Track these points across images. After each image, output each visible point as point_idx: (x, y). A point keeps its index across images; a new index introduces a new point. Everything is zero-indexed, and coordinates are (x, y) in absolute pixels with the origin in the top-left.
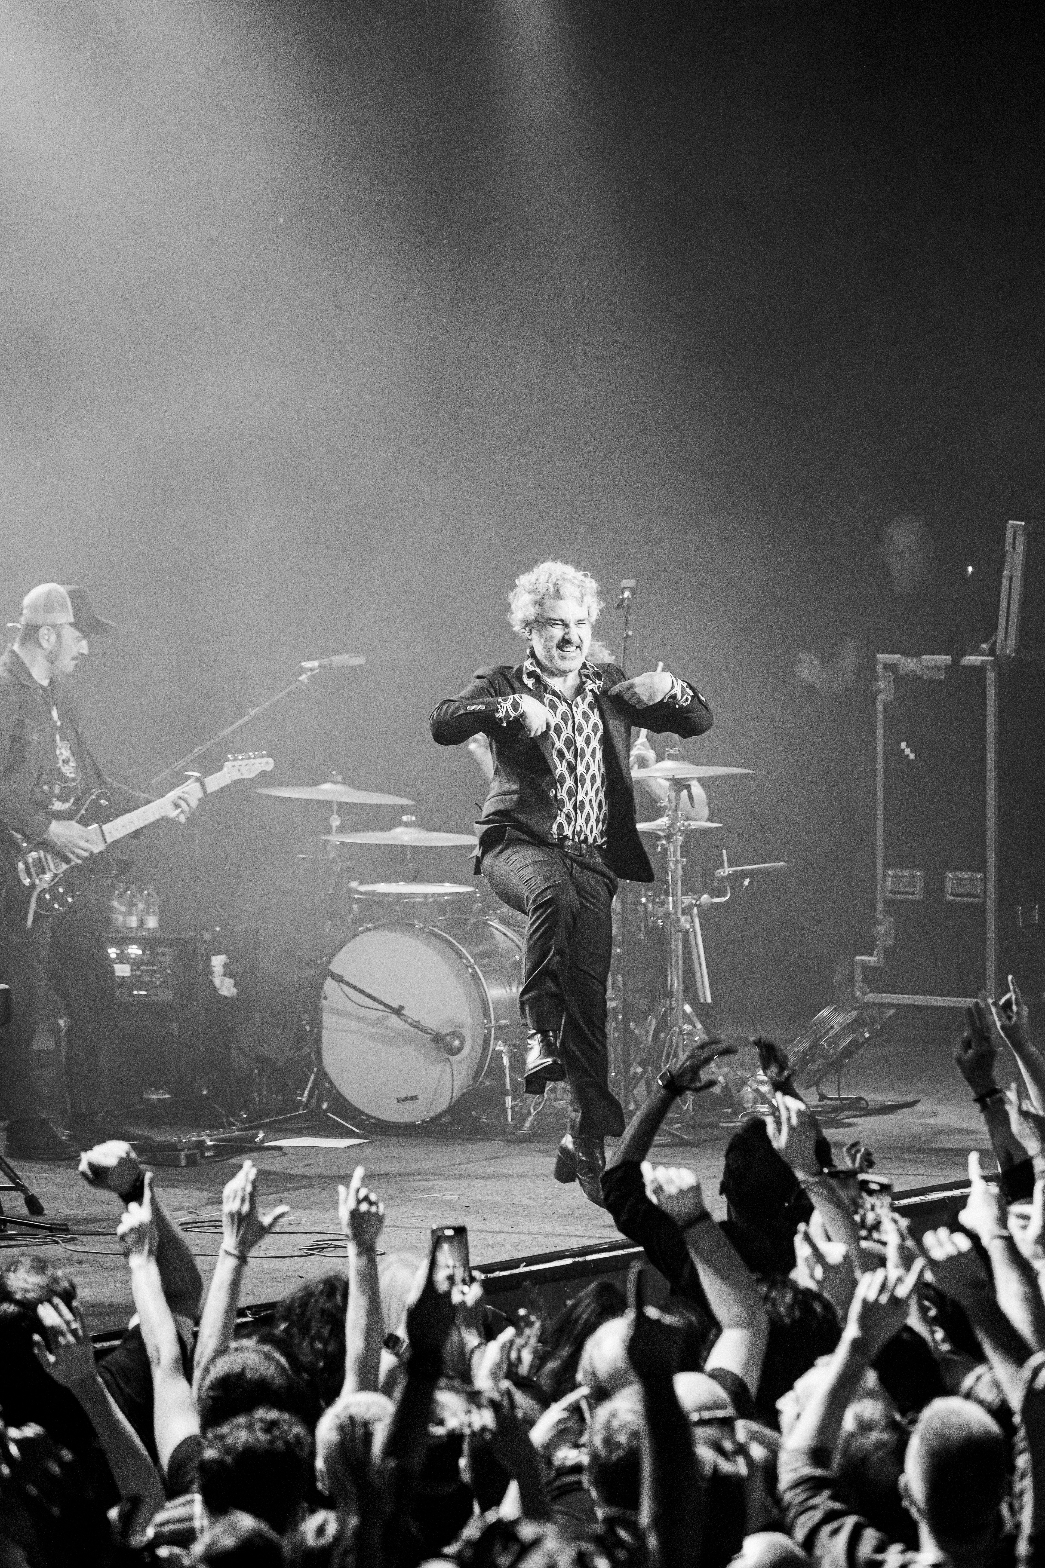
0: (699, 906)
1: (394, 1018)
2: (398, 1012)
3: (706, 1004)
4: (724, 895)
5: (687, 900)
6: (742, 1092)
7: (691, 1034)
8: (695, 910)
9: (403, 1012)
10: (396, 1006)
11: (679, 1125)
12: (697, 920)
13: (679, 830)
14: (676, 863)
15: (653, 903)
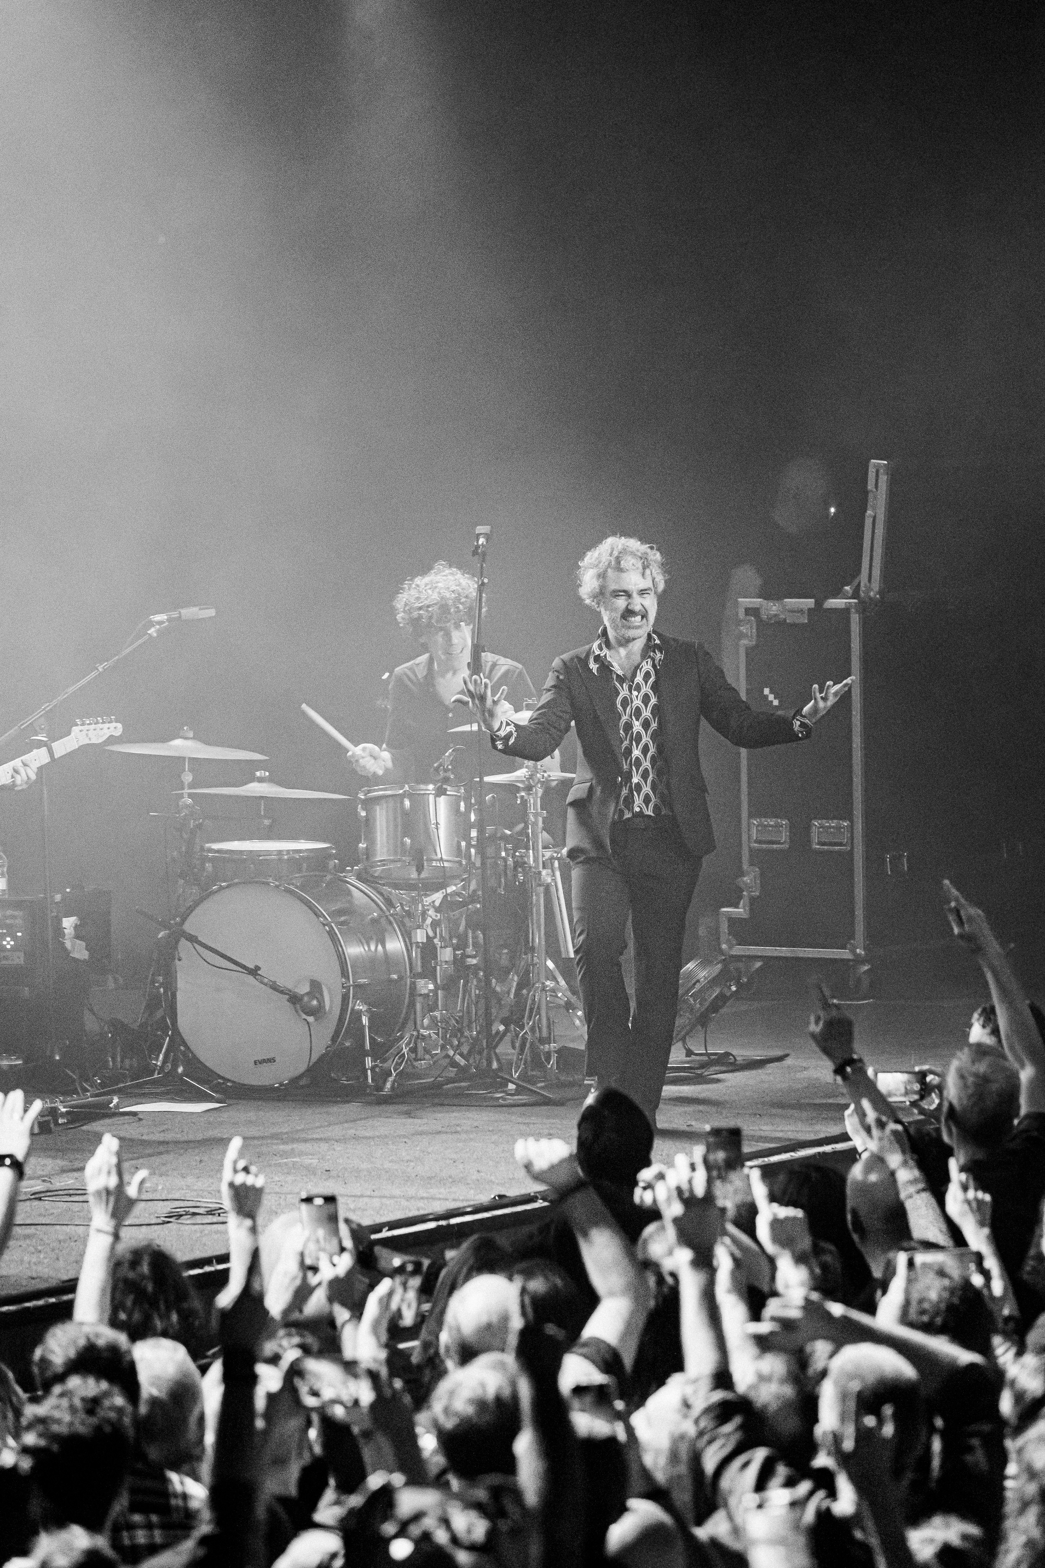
0: (559, 859)
1: (251, 978)
2: (254, 972)
5: (548, 854)
7: (554, 991)
8: (556, 864)
9: (259, 972)
10: (252, 966)
11: (542, 1084)
12: (558, 874)
13: (539, 781)
14: (536, 815)
15: (514, 856)
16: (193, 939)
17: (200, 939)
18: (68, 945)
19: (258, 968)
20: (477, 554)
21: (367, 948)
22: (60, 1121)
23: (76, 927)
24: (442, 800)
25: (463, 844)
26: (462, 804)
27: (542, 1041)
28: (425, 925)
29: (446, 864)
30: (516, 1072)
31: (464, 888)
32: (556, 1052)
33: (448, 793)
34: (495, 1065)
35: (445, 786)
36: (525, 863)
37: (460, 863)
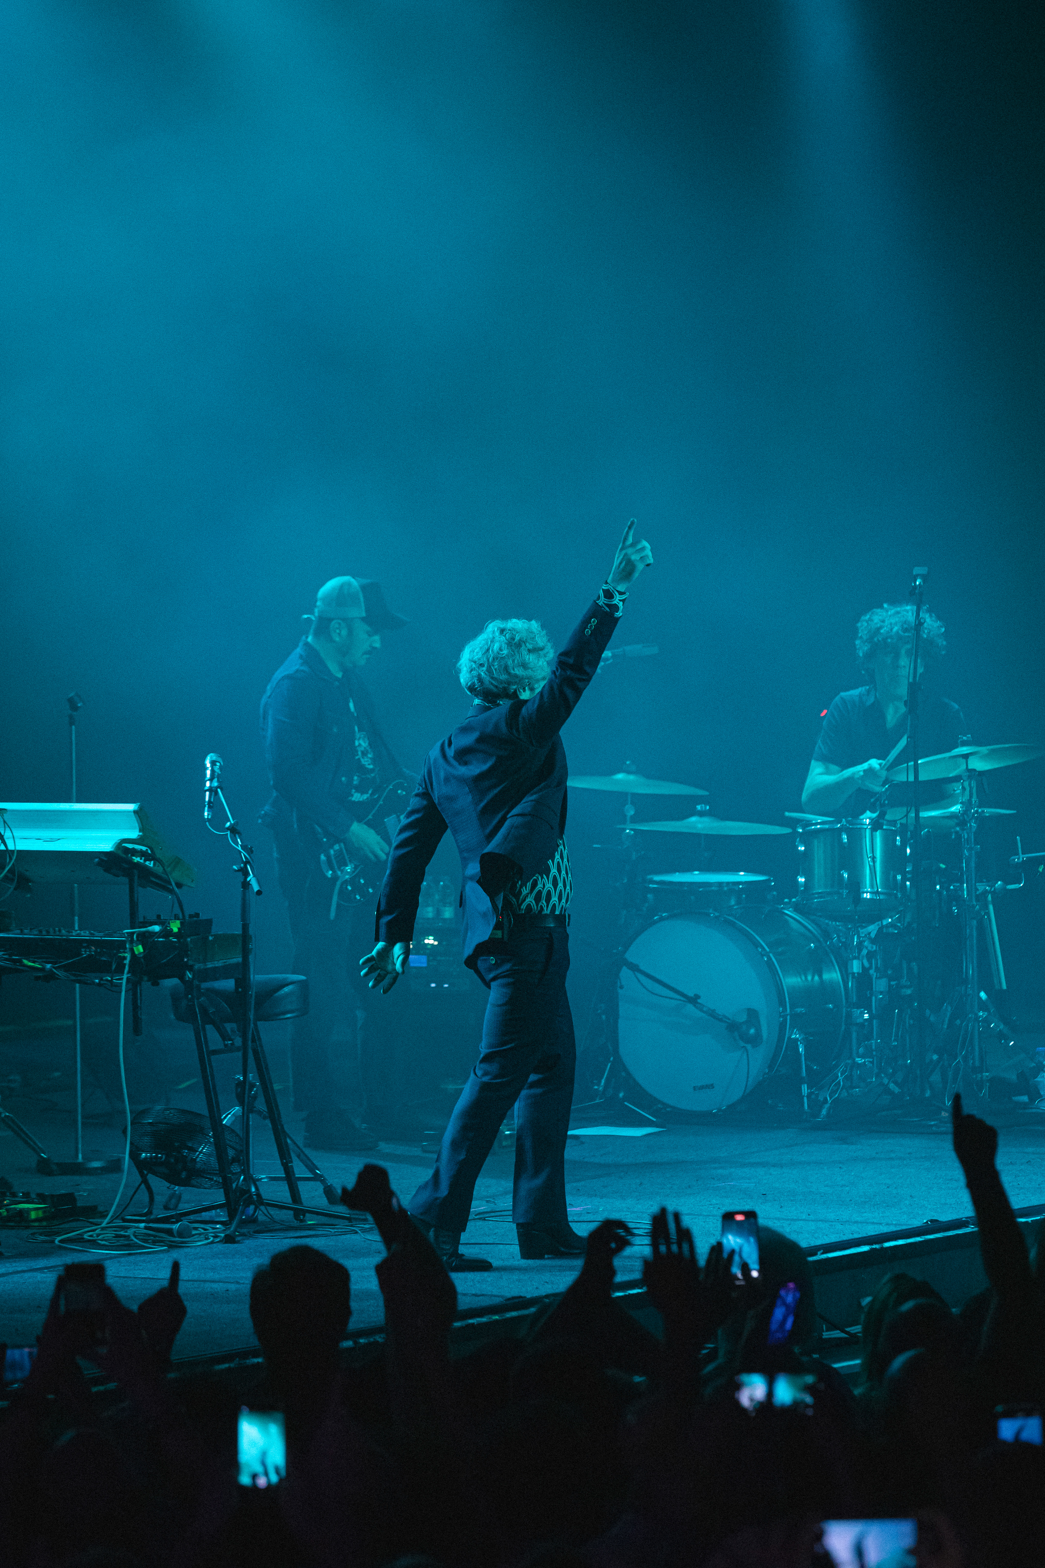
0: (993, 893)
1: (690, 1008)
2: (694, 1000)
3: (1001, 991)
4: (1018, 882)
5: (981, 887)
7: (987, 1021)
8: (990, 898)
9: (699, 1001)
10: (691, 994)
12: (991, 907)
13: (973, 816)
14: (970, 849)
16: (635, 968)
17: (642, 968)
19: (697, 997)
20: (915, 591)
21: (803, 978)
24: (878, 834)
25: (899, 877)
26: (898, 838)
27: (975, 1070)
28: (861, 956)
29: (882, 897)
31: (899, 920)
32: (988, 1081)
33: (885, 827)
35: (881, 821)
36: (960, 896)
37: (896, 894)
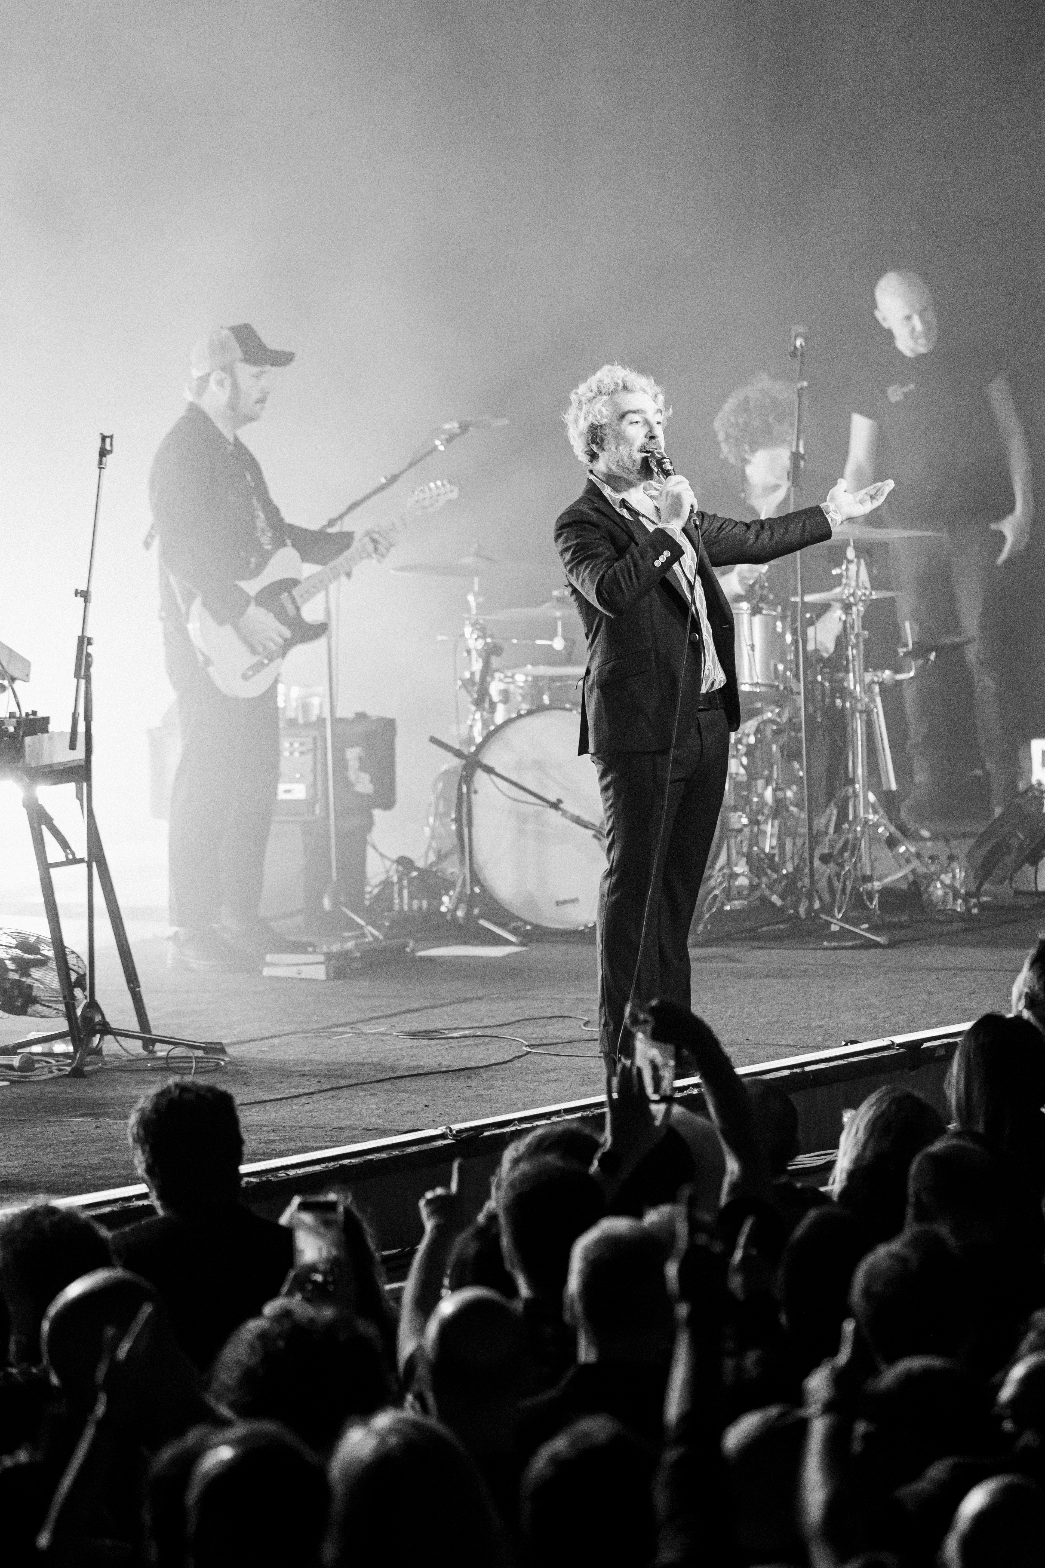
0: (881, 684)
1: (552, 812)
2: (556, 805)
3: (890, 792)
4: (909, 672)
5: (868, 677)
6: (931, 889)
7: (876, 825)
8: (877, 689)
9: (562, 806)
10: (553, 799)
11: (866, 926)
12: (878, 700)
13: (860, 600)
14: (858, 636)
15: (830, 681)
16: (489, 770)
17: (498, 770)
18: (352, 776)
19: (560, 801)
20: (795, 356)
22: (355, 965)
23: (360, 759)
24: (757, 619)
25: (781, 667)
26: (779, 624)
27: (867, 879)
28: (739, 754)
29: (763, 689)
30: (839, 912)
31: (779, 715)
32: (878, 891)
33: (764, 612)
34: (817, 905)
35: (761, 605)
36: (845, 688)
37: (777, 687)
